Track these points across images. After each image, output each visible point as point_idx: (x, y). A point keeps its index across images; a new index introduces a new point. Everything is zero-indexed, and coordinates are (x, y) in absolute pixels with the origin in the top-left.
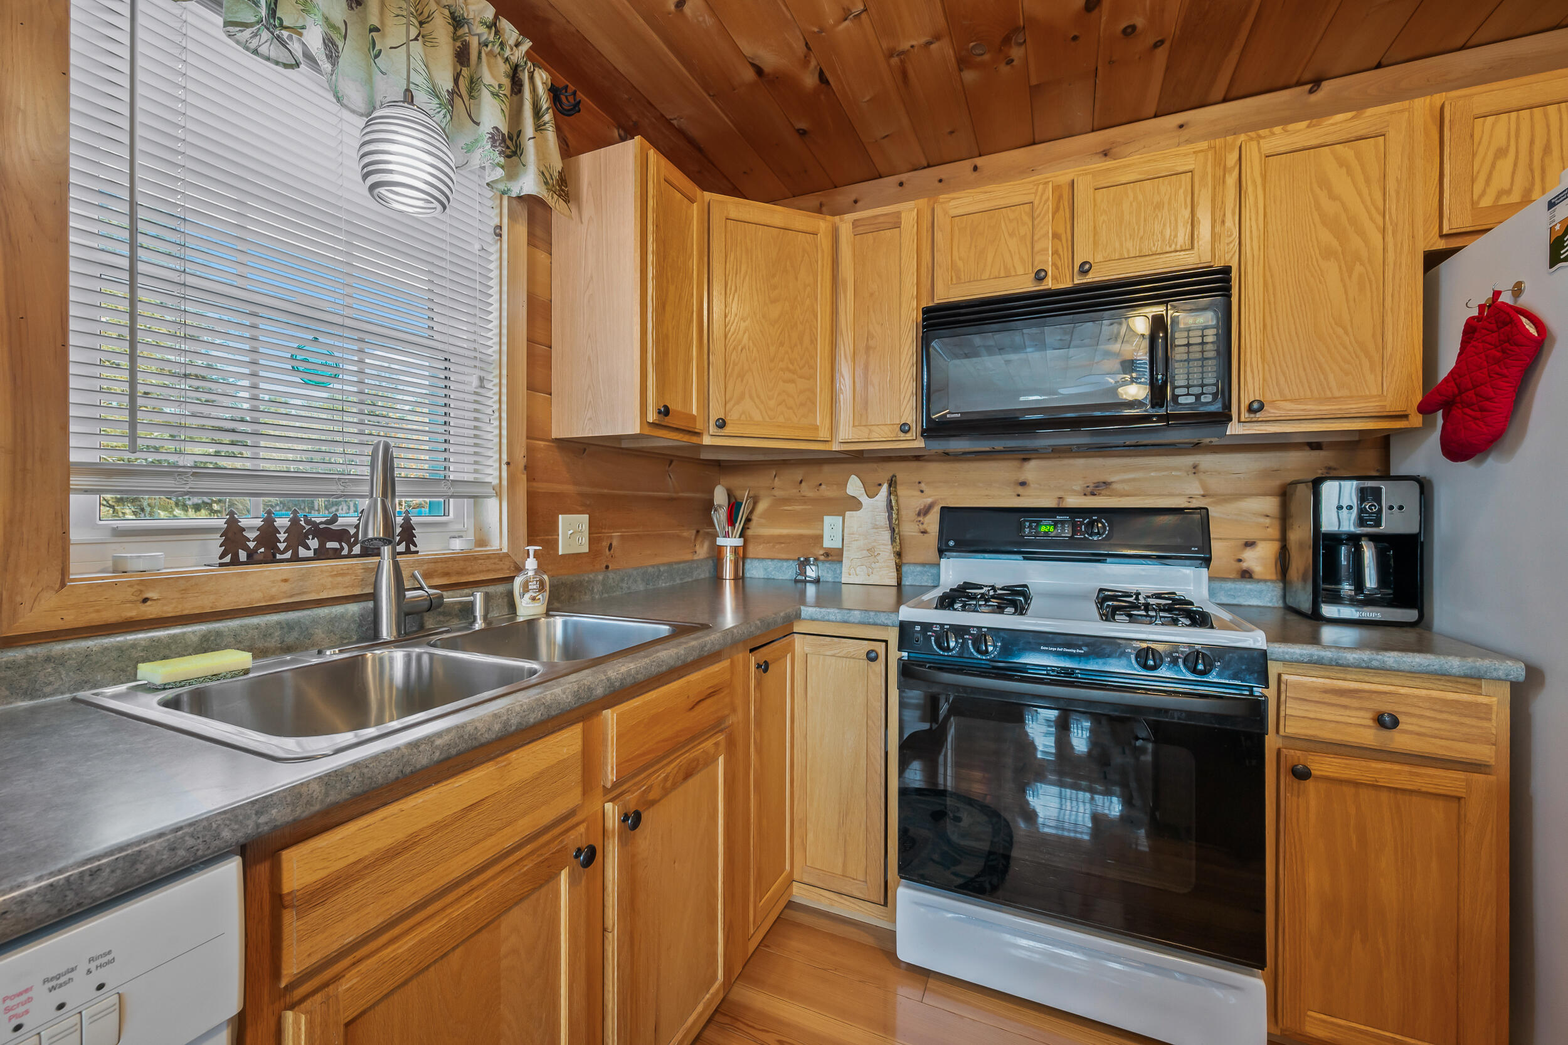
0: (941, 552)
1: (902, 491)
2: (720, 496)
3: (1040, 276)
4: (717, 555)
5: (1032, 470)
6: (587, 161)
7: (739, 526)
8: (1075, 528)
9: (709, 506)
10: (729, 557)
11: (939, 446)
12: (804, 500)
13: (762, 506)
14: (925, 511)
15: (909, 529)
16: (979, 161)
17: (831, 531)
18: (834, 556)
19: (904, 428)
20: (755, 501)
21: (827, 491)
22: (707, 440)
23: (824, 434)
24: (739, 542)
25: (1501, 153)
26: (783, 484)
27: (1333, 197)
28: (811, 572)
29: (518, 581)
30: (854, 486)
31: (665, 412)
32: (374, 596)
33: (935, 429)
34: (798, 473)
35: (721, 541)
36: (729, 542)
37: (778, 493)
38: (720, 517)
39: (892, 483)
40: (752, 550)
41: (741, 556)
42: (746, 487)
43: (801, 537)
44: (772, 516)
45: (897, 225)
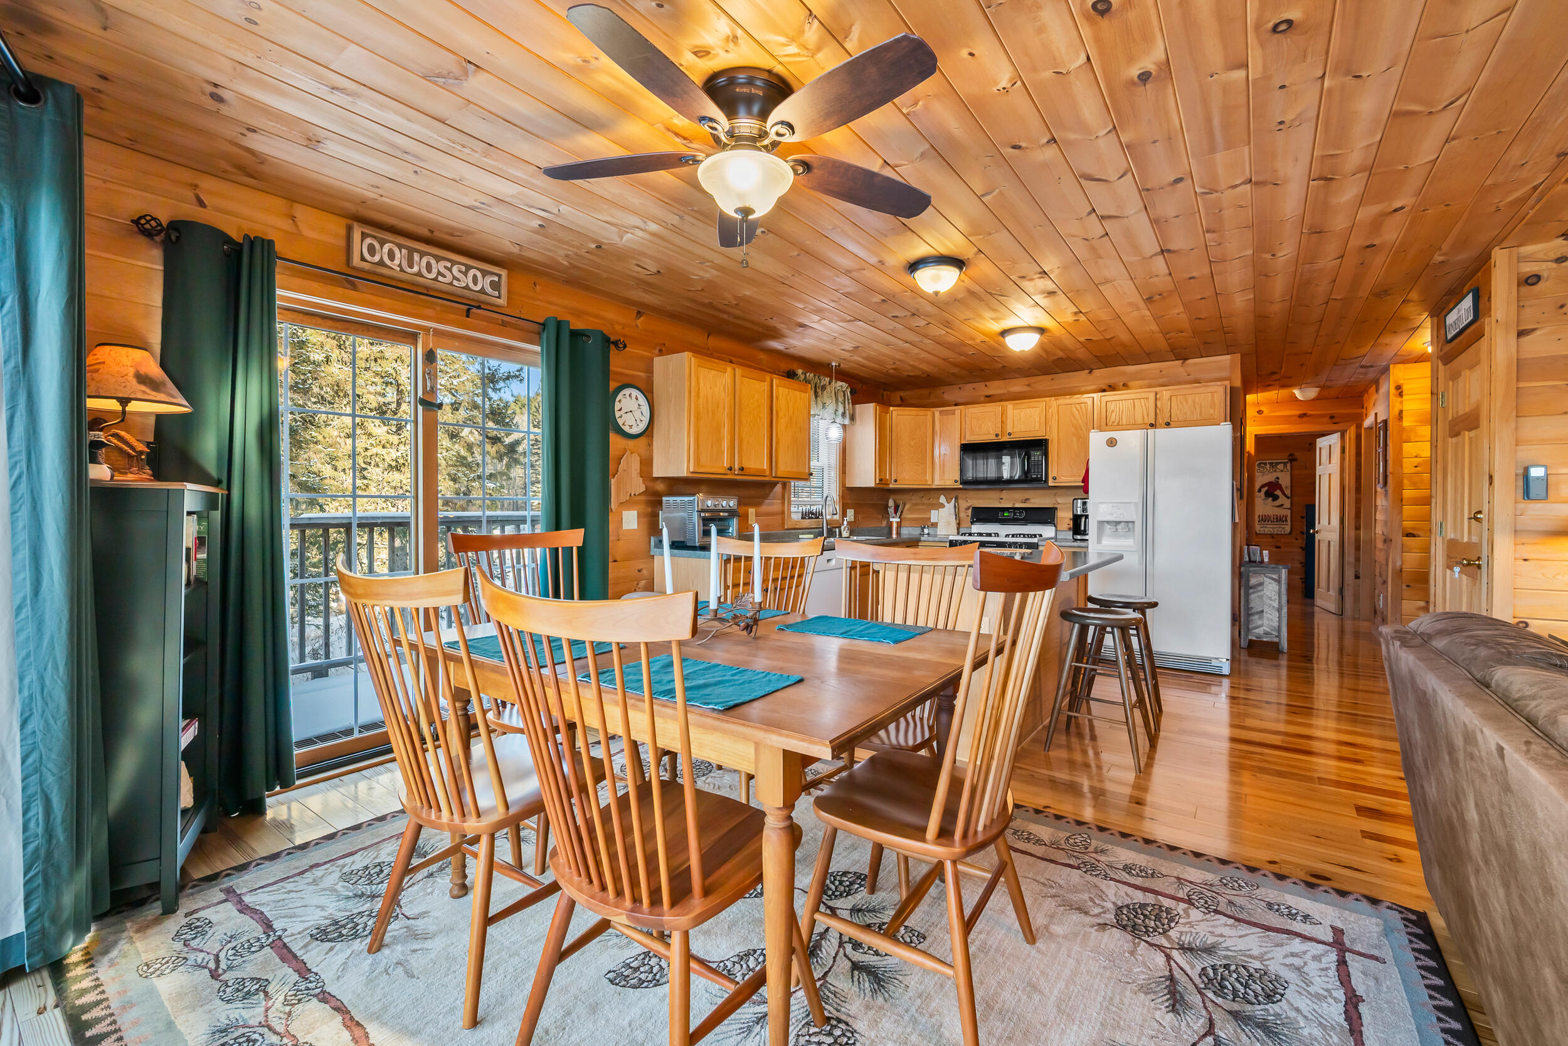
0: (972, 523)
1: (960, 501)
2: (891, 503)
3: (997, 435)
4: (890, 524)
5: (1004, 494)
6: (857, 406)
7: (898, 514)
8: (1015, 514)
9: (887, 506)
10: (895, 525)
11: (966, 487)
12: (923, 504)
13: (907, 507)
14: (967, 509)
15: (962, 515)
16: (987, 383)
17: (934, 515)
18: (935, 525)
19: (956, 481)
20: (905, 505)
21: (932, 501)
22: (891, 486)
23: (930, 483)
24: (899, 520)
25: (1113, 411)
26: (915, 498)
27: (1075, 419)
28: (926, 531)
29: (842, 527)
30: (942, 499)
31: (881, 480)
32: (823, 528)
33: (964, 482)
34: (921, 494)
35: (891, 520)
36: (895, 520)
37: (914, 502)
38: (891, 510)
39: (957, 498)
40: (903, 523)
41: (899, 525)
42: (901, 499)
43: (922, 518)
44: (911, 511)
45: (954, 414)
